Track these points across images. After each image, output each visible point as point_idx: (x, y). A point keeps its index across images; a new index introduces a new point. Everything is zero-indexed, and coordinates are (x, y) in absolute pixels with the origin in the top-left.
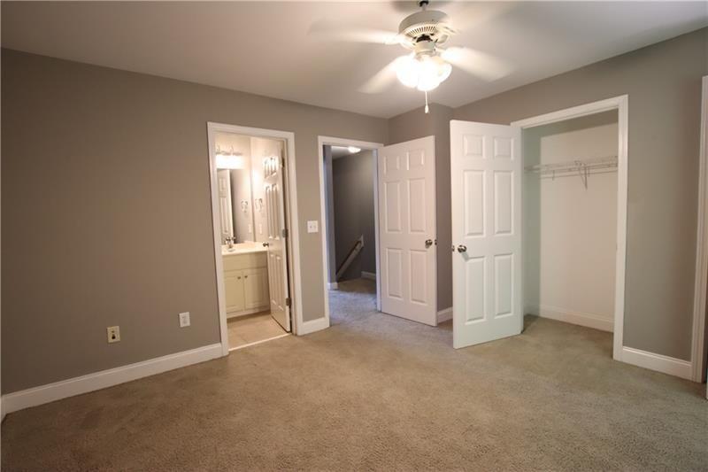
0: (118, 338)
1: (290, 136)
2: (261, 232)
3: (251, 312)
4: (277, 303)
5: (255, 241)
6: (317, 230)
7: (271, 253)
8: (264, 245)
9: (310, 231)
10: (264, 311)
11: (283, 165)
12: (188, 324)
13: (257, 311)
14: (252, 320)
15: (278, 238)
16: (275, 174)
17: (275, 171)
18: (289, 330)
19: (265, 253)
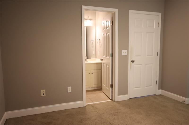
0: (45, 95)
1: (116, 11)
2: (99, 54)
3: (93, 89)
4: (106, 86)
5: (96, 58)
6: (126, 54)
7: (104, 64)
8: (101, 60)
9: (123, 54)
10: (99, 89)
11: (112, 24)
12: (71, 91)
13: (96, 89)
14: (94, 92)
15: (108, 57)
16: (108, 28)
17: (108, 27)
18: (111, 98)
19: (101, 63)
